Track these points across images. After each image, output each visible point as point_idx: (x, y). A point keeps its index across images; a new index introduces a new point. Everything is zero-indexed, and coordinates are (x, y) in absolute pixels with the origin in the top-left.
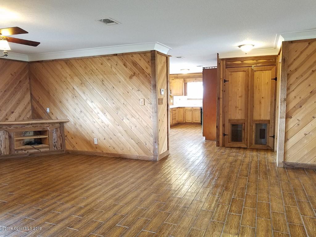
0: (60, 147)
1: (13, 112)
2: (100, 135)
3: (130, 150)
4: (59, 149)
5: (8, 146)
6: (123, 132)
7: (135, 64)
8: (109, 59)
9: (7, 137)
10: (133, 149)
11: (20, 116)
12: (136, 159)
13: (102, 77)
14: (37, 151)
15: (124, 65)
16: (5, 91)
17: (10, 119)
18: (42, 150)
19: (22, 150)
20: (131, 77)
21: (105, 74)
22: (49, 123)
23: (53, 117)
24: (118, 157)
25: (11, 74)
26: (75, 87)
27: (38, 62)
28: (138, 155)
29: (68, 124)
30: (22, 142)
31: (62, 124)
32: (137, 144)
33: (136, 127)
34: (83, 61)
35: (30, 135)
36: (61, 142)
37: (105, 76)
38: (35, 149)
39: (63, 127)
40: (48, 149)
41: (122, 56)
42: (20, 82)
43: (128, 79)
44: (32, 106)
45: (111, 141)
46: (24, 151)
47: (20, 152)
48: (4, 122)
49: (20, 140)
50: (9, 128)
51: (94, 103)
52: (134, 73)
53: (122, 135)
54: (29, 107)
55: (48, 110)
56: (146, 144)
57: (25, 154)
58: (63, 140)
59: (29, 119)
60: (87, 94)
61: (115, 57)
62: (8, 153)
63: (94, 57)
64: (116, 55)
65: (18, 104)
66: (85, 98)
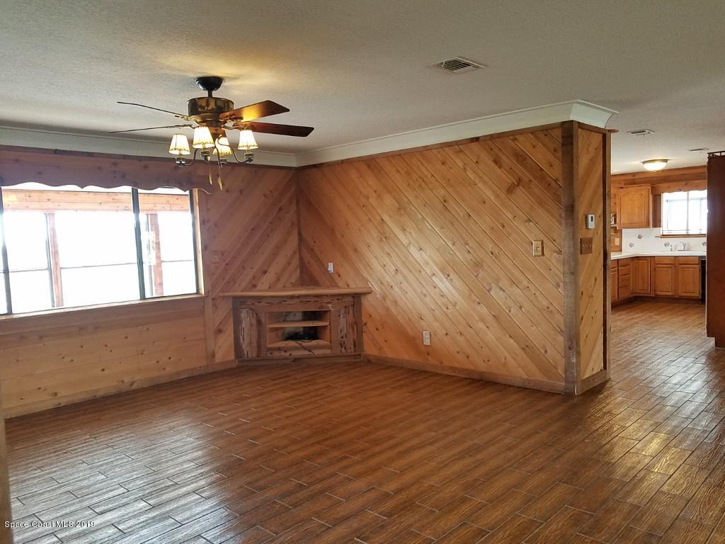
0: (352, 347)
1: (265, 272)
2: (436, 325)
3: (505, 364)
4: (349, 351)
5: (254, 341)
6: (490, 320)
7: (521, 158)
8: (461, 151)
9: (254, 322)
10: (513, 362)
11: (278, 279)
12: (521, 385)
13: (442, 192)
14: (307, 353)
15: (495, 162)
16: (253, 229)
17: (260, 286)
18: (318, 352)
19: (279, 349)
20: (510, 190)
21: (452, 186)
22: (333, 296)
23: (340, 284)
24: (476, 377)
25: (265, 196)
26: (386, 218)
27: (315, 166)
28: (526, 377)
29: (369, 297)
30: (280, 333)
31: (357, 298)
32: (523, 349)
33: (521, 308)
34: (405, 160)
35: (297, 318)
36: (355, 337)
37: (450, 190)
38: (305, 348)
39: (360, 304)
40: (328, 352)
41: (490, 143)
42: (280, 209)
43: (503, 196)
44: (301, 259)
45: (461, 339)
46: (283, 353)
47: (276, 354)
48: (250, 291)
49: (277, 329)
50: (256, 304)
51: (426, 253)
52: (520, 181)
53: (488, 327)
54: (296, 261)
55: (331, 267)
56: (546, 352)
57: (286, 359)
58: (360, 333)
59: (294, 286)
60: (410, 233)
61: (474, 146)
62: (254, 355)
63: (427, 148)
64: (477, 139)
65: (274, 255)
66: (405, 242)
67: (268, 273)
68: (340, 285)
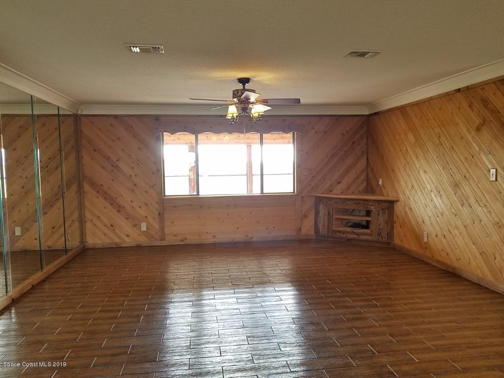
0: (386, 237)
1: (339, 183)
2: (431, 229)
3: (469, 264)
4: (384, 239)
5: (326, 224)
6: (462, 228)
7: (485, 103)
8: (451, 99)
9: (326, 213)
10: (474, 263)
11: (349, 188)
12: (477, 282)
13: (439, 130)
14: (356, 236)
15: (470, 106)
16: (332, 156)
17: (335, 191)
18: (362, 237)
19: (339, 232)
20: (478, 129)
21: (444, 126)
22: (375, 201)
23: (385, 193)
24: (450, 270)
25: (342, 134)
26: (409, 150)
27: (376, 114)
28: (481, 275)
29: (398, 204)
30: (344, 222)
31: (392, 203)
32: (481, 254)
33: (481, 221)
34: (419, 107)
36: (389, 231)
37: (443, 129)
38: (354, 233)
39: (393, 208)
40: (369, 238)
41: (467, 91)
42: (353, 143)
43: (473, 133)
44: (367, 176)
45: (444, 240)
46: (342, 235)
47: (338, 235)
48: (328, 194)
49: (342, 219)
50: (329, 202)
51: (428, 175)
52: (484, 121)
53: (460, 234)
54: (363, 177)
55: (380, 183)
56: (495, 258)
57: (343, 238)
58: (392, 228)
59: (361, 193)
60: (420, 160)
61: (458, 94)
62: (326, 233)
63: (431, 99)
64: (459, 90)
65: (347, 171)
66: (418, 166)
67: (341, 184)
68: (384, 195)
